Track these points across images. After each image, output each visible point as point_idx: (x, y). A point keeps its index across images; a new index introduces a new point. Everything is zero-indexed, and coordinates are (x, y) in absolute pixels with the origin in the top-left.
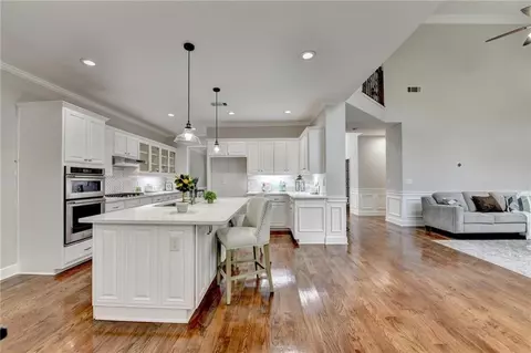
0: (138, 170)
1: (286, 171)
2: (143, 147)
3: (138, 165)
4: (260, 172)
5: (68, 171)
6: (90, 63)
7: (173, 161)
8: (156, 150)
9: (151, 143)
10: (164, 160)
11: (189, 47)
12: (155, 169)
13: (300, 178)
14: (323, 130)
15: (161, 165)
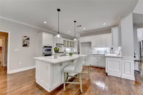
0: (63, 47)
1: (106, 46)
2: (64, 41)
3: (63, 45)
4: (96, 46)
5: (44, 47)
6: (45, 22)
7: (73, 44)
8: (68, 41)
9: (66, 40)
10: (71, 44)
11: (59, 10)
12: (68, 46)
13: (112, 48)
14: (120, 28)
15: (69, 45)
